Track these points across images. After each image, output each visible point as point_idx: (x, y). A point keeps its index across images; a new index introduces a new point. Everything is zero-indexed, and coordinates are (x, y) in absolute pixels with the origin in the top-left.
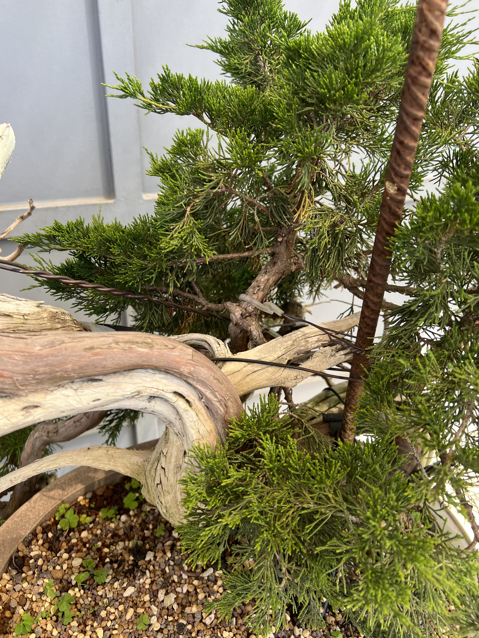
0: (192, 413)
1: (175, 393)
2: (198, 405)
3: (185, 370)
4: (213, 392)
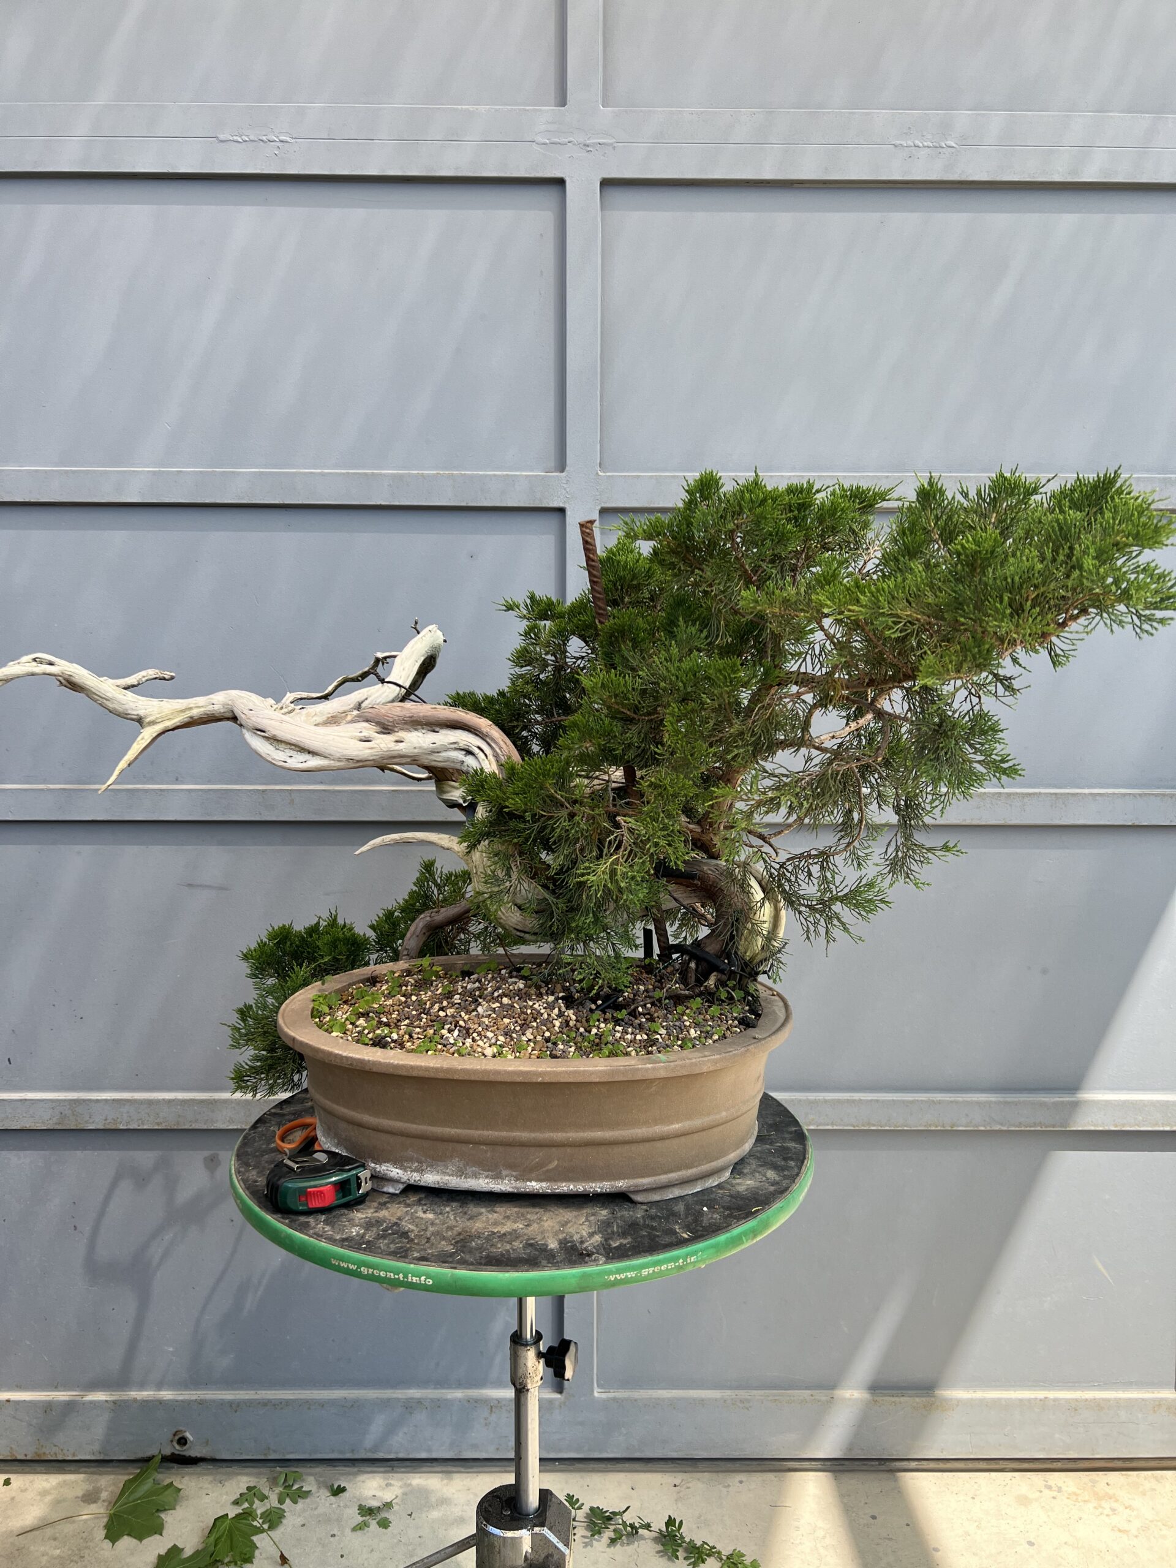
0: (486, 761)
1: (479, 748)
2: (491, 757)
3: (485, 730)
4: (500, 748)
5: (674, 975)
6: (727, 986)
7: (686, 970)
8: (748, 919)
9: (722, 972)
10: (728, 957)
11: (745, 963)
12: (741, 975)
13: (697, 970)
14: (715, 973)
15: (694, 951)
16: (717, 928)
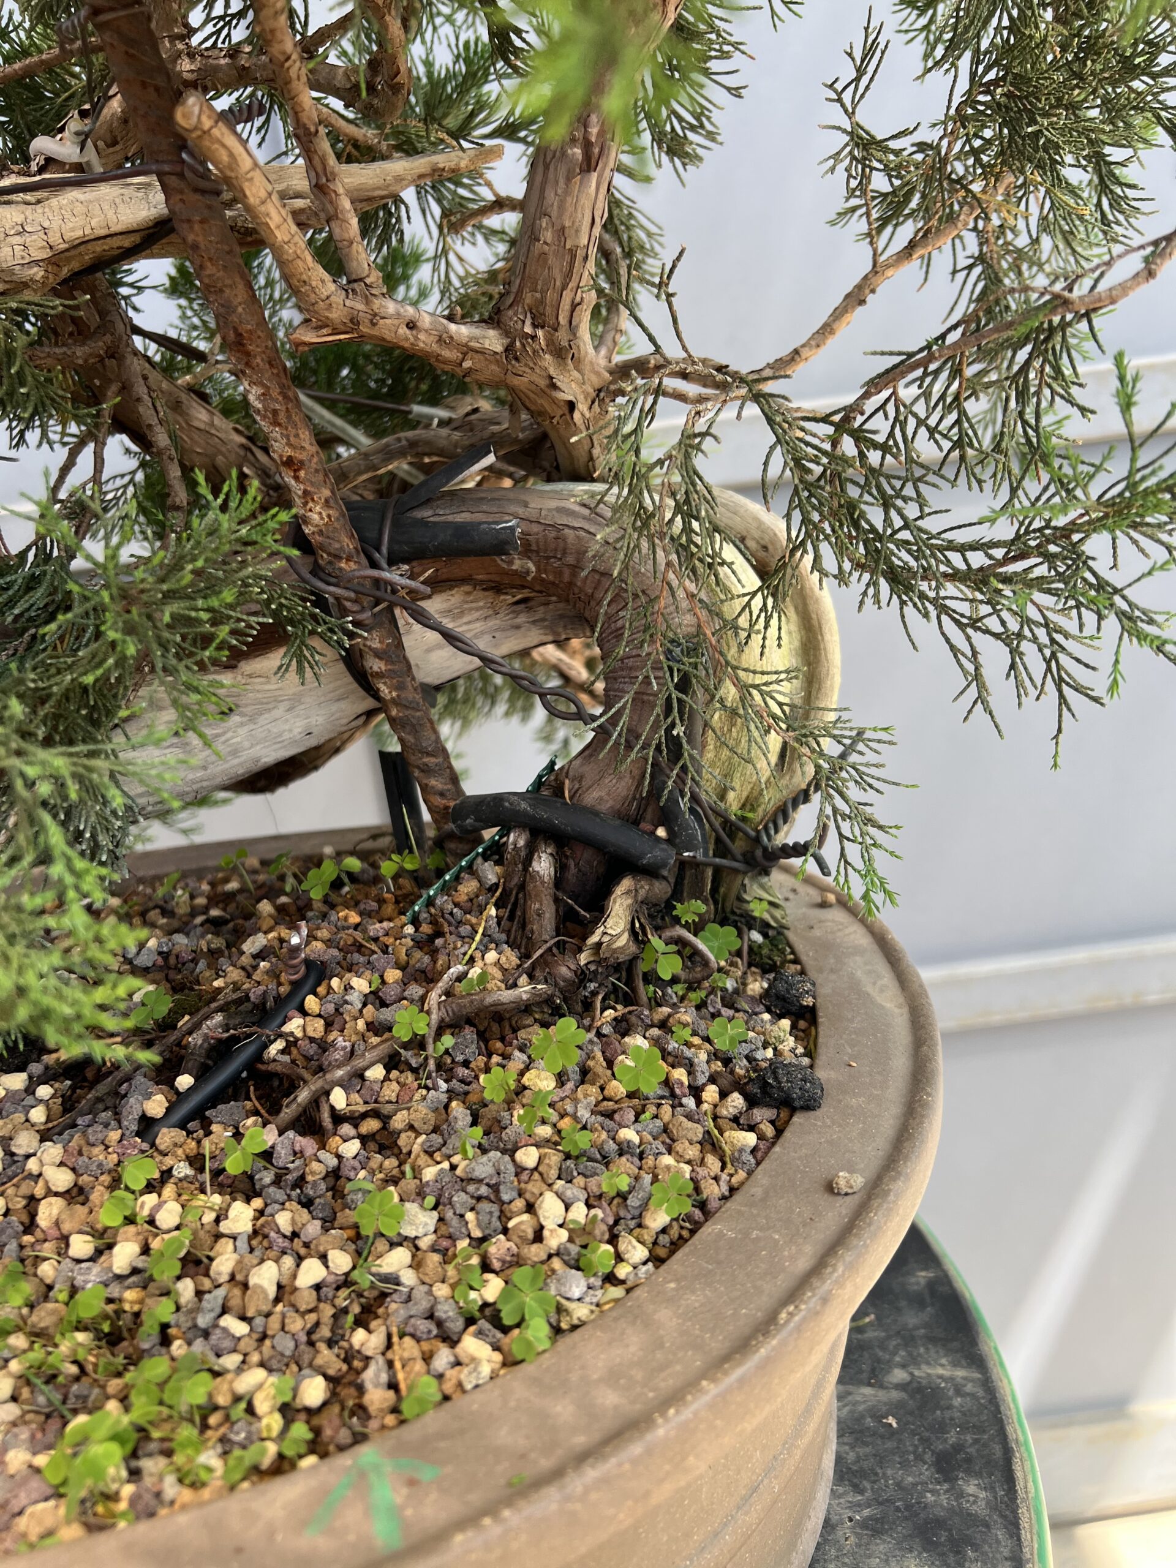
5: (481, 909)
6: (677, 920)
7: (522, 887)
8: (723, 667)
9: (650, 872)
10: (667, 817)
11: (726, 823)
12: (718, 871)
13: (559, 882)
14: (626, 883)
15: (543, 814)
16: (614, 721)
